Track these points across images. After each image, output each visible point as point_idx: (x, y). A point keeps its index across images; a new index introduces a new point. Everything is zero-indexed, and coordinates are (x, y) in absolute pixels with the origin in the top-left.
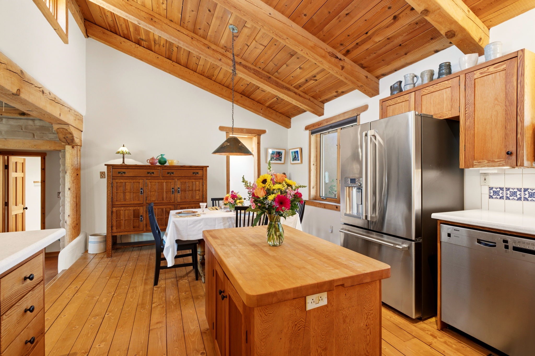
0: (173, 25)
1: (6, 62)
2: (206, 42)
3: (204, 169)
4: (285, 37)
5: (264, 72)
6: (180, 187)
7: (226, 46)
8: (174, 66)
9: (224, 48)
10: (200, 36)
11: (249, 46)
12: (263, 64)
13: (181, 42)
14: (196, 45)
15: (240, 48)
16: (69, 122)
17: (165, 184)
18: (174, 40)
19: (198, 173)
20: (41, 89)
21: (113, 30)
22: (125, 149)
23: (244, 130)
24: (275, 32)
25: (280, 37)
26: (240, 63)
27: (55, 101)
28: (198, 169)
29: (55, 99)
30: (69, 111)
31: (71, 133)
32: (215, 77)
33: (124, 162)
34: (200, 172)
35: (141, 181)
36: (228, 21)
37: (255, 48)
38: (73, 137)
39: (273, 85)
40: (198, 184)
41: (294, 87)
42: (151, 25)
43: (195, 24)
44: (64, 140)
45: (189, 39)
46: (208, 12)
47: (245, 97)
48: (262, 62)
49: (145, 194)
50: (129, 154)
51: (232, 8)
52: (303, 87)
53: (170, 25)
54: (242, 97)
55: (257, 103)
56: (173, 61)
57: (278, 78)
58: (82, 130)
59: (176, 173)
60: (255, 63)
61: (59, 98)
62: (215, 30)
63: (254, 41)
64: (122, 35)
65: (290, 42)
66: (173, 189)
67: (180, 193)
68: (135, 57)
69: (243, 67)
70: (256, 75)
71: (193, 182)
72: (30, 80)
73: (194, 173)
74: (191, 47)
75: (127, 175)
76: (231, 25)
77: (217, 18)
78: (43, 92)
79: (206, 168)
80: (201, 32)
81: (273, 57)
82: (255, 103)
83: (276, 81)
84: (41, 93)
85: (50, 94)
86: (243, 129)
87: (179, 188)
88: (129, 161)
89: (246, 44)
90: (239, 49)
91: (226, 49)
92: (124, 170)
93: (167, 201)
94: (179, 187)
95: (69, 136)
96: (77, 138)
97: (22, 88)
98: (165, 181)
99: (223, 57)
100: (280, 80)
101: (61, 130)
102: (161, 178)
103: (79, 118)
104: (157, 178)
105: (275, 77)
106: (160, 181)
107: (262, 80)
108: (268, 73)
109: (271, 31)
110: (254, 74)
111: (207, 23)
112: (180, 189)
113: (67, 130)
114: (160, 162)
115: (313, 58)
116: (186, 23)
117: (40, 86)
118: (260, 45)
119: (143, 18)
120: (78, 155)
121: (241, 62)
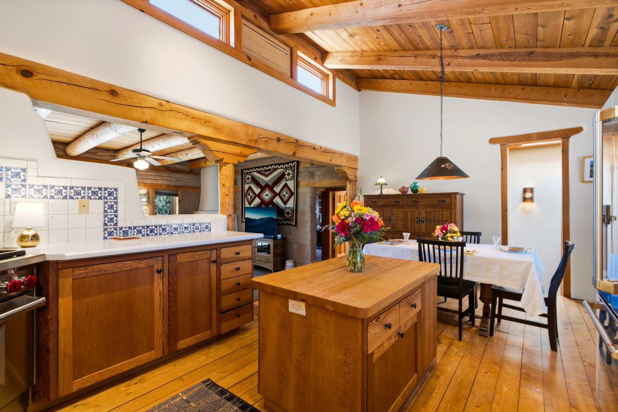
0: (397, 54)
1: (285, 138)
2: (431, 52)
3: (453, 196)
4: (478, 10)
5: (519, 50)
6: (425, 217)
7: (451, 45)
8: (427, 85)
9: (452, 48)
10: (423, 50)
11: (473, 33)
12: (508, 41)
13: (405, 66)
14: (420, 62)
15: (466, 39)
16: (340, 164)
17: (409, 213)
18: (399, 68)
19: (444, 201)
20: (312, 147)
21: (374, 77)
22: (382, 181)
23: (533, 135)
24: (464, 12)
25: (473, 13)
26: (478, 55)
27: (326, 151)
28: (445, 196)
29: (326, 150)
30: (341, 156)
31: (345, 172)
32: (473, 78)
33: (381, 193)
34: (447, 200)
35: (389, 210)
36: (430, 24)
37: (481, 31)
38: (347, 175)
39: (539, 63)
40: (446, 214)
41: (591, 46)
42: (378, 65)
43: (411, 42)
44: (342, 178)
45: (412, 59)
46: (410, 27)
47: (529, 87)
48: (507, 40)
49: (392, 222)
50: (386, 184)
51: (407, 19)
52: (607, 39)
53: (395, 55)
54: (524, 89)
55: (554, 89)
56: (426, 81)
57: (549, 47)
58: (356, 168)
59: (422, 202)
60: (498, 44)
61: (329, 149)
62: (430, 38)
63: (473, 26)
64: (381, 78)
65: (491, 11)
66: (417, 218)
67: (425, 223)
68: (393, 92)
69: (483, 59)
70: (504, 60)
71: (439, 211)
72: (303, 144)
73: (440, 201)
74: (416, 67)
75: (378, 203)
76: (436, 25)
77: (421, 28)
78: (314, 148)
79: (455, 195)
80: (421, 46)
81: (511, 28)
82: (551, 90)
83: (545, 53)
84: (313, 150)
85: (321, 148)
86: (531, 134)
87: (423, 218)
88: (385, 191)
89: (467, 33)
90: (466, 41)
91: (454, 48)
92: (375, 200)
93: (412, 230)
94: (423, 216)
95: (344, 174)
96: (351, 175)
97: (297, 150)
98: (410, 210)
99: (452, 59)
100: (554, 47)
101: (339, 171)
102: (407, 207)
103: (355, 159)
104: (401, 207)
105: (543, 48)
106: (404, 209)
107: (516, 63)
108: (526, 47)
109: (460, 14)
110: (500, 60)
111: (419, 36)
112: (425, 219)
113: (341, 170)
114: (412, 190)
115: (543, 7)
116: (405, 45)
117: (311, 145)
118: (482, 25)
119: (373, 62)
120: (354, 189)
121: (478, 53)
